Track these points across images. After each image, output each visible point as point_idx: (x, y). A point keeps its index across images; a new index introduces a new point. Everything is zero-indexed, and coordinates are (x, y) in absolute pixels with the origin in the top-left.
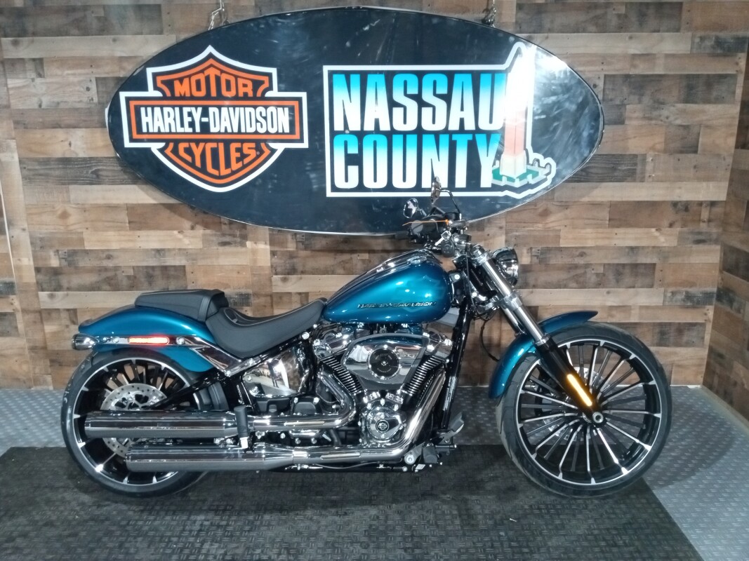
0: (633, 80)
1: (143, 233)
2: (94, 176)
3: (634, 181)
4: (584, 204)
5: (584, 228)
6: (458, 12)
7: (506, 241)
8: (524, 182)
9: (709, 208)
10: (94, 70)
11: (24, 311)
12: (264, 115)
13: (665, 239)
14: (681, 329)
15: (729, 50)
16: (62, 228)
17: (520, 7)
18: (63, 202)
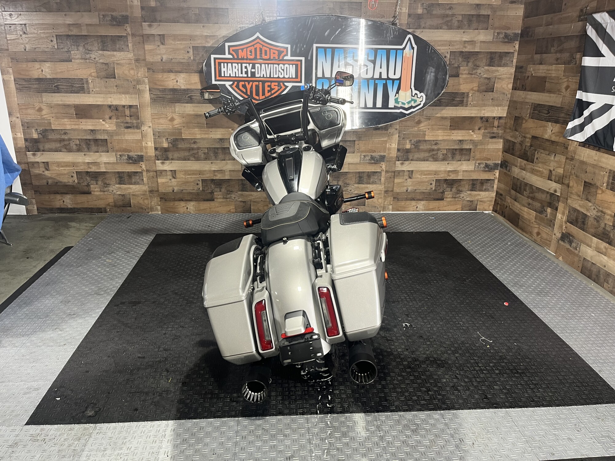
0: (464, 54)
1: (214, 130)
2: (189, 99)
3: (463, 106)
4: (438, 117)
5: (438, 130)
6: (379, 17)
7: (399, 136)
8: (410, 105)
9: (498, 120)
10: (192, 42)
11: (148, 171)
12: (283, 68)
13: (476, 136)
14: (483, 182)
15: (511, 39)
16: (170, 126)
17: (409, 15)
18: (172, 112)
